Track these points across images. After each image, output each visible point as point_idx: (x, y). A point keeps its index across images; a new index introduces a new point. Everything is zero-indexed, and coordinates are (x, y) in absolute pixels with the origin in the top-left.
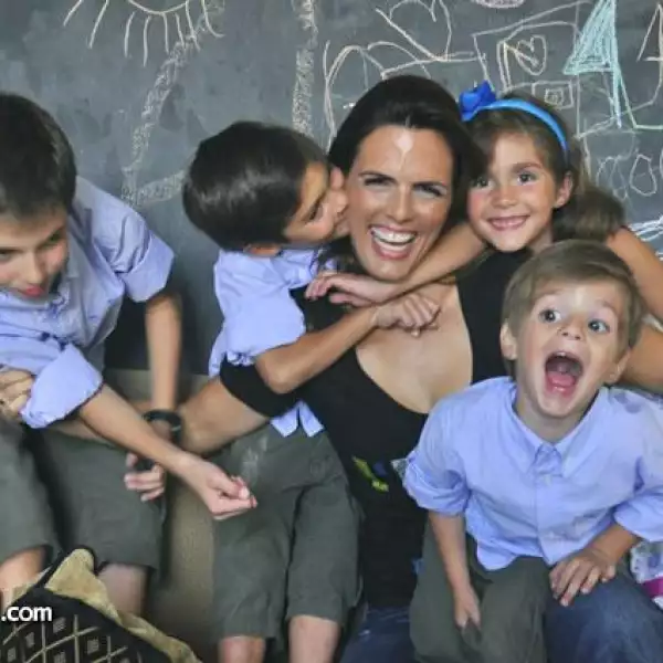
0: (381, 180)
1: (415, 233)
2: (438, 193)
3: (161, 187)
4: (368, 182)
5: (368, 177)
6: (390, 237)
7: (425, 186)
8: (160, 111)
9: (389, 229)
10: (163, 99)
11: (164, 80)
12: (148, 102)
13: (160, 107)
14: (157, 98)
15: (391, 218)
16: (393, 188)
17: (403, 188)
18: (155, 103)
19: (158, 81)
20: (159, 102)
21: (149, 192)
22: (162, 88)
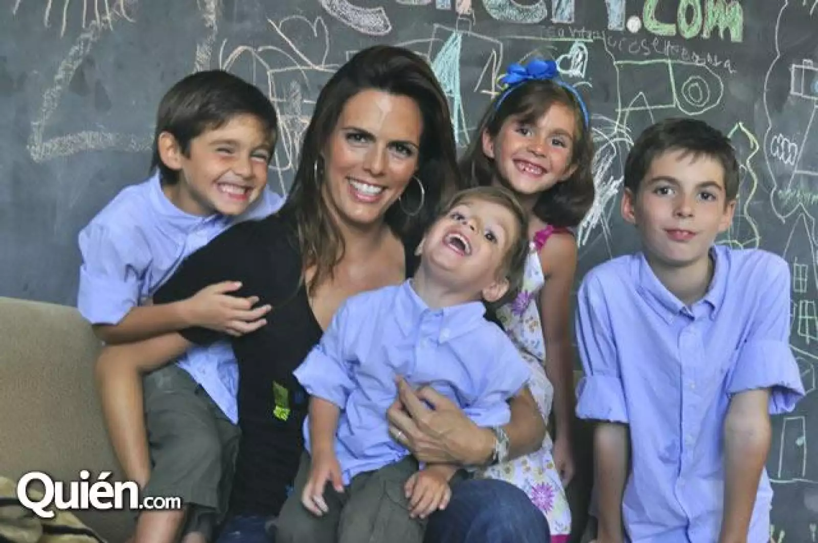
0: (362, 135)
1: (384, 188)
2: (409, 152)
3: (64, 143)
4: (349, 136)
5: (351, 131)
6: (364, 187)
7: (398, 146)
8: (70, 78)
9: (363, 182)
10: (75, 68)
11: (78, 52)
12: (61, 68)
13: (72, 73)
14: (70, 66)
15: (369, 171)
16: (371, 145)
17: (381, 145)
18: (67, 69)
19: (72, 52)
20: (71, 69)
21: (53, 146)
22: (76, 57)
